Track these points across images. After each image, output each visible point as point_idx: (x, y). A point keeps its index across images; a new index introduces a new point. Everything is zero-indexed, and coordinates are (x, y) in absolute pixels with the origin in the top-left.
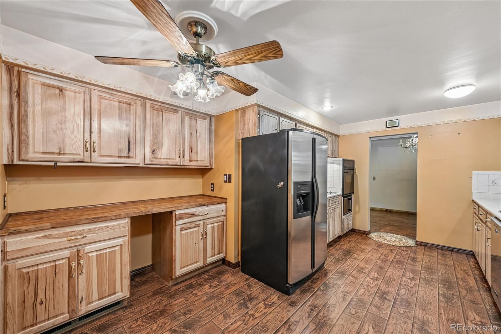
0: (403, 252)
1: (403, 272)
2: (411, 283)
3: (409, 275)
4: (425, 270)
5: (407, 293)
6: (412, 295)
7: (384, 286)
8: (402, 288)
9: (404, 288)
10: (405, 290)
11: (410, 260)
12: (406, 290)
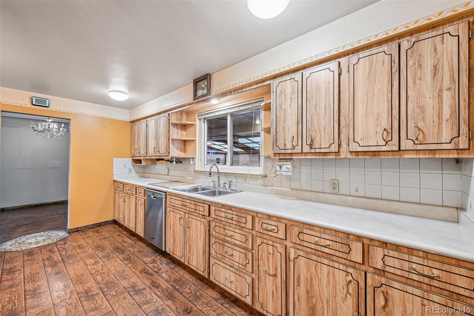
0: (63, 246)
1: (83, 263)
2: (98, 267)
3: (90, 262)
4: (97, 250)
5: (103, 277)
6: (108, 275)
7: (81, 287)
8: (96, 276)
9: (98, 275)
10: (99, 275)
11: (78, 249)
12: (101, 275)
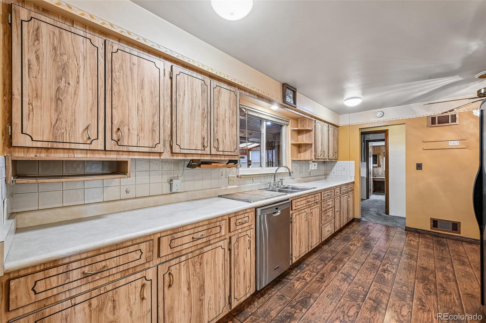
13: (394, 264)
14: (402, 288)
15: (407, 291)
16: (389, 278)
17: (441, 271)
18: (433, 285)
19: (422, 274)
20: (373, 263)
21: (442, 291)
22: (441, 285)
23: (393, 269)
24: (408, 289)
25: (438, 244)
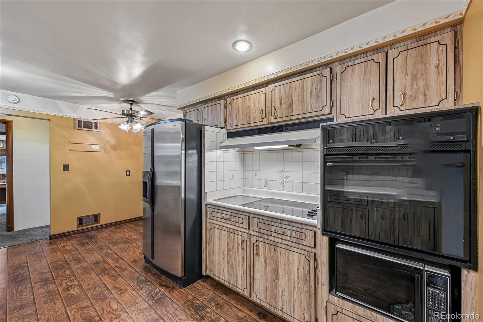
13: (69, 277)
14: (96, 290)
15: (101, 289)
16: (78, 291)
17: (108, 258)
18: (112, 271)
19: (100, 268)
20: (46, 291)
21: (120, 271)
22: (117, 267)
23: (74, 281)
24: (101, 288)
25: (89, 238)
